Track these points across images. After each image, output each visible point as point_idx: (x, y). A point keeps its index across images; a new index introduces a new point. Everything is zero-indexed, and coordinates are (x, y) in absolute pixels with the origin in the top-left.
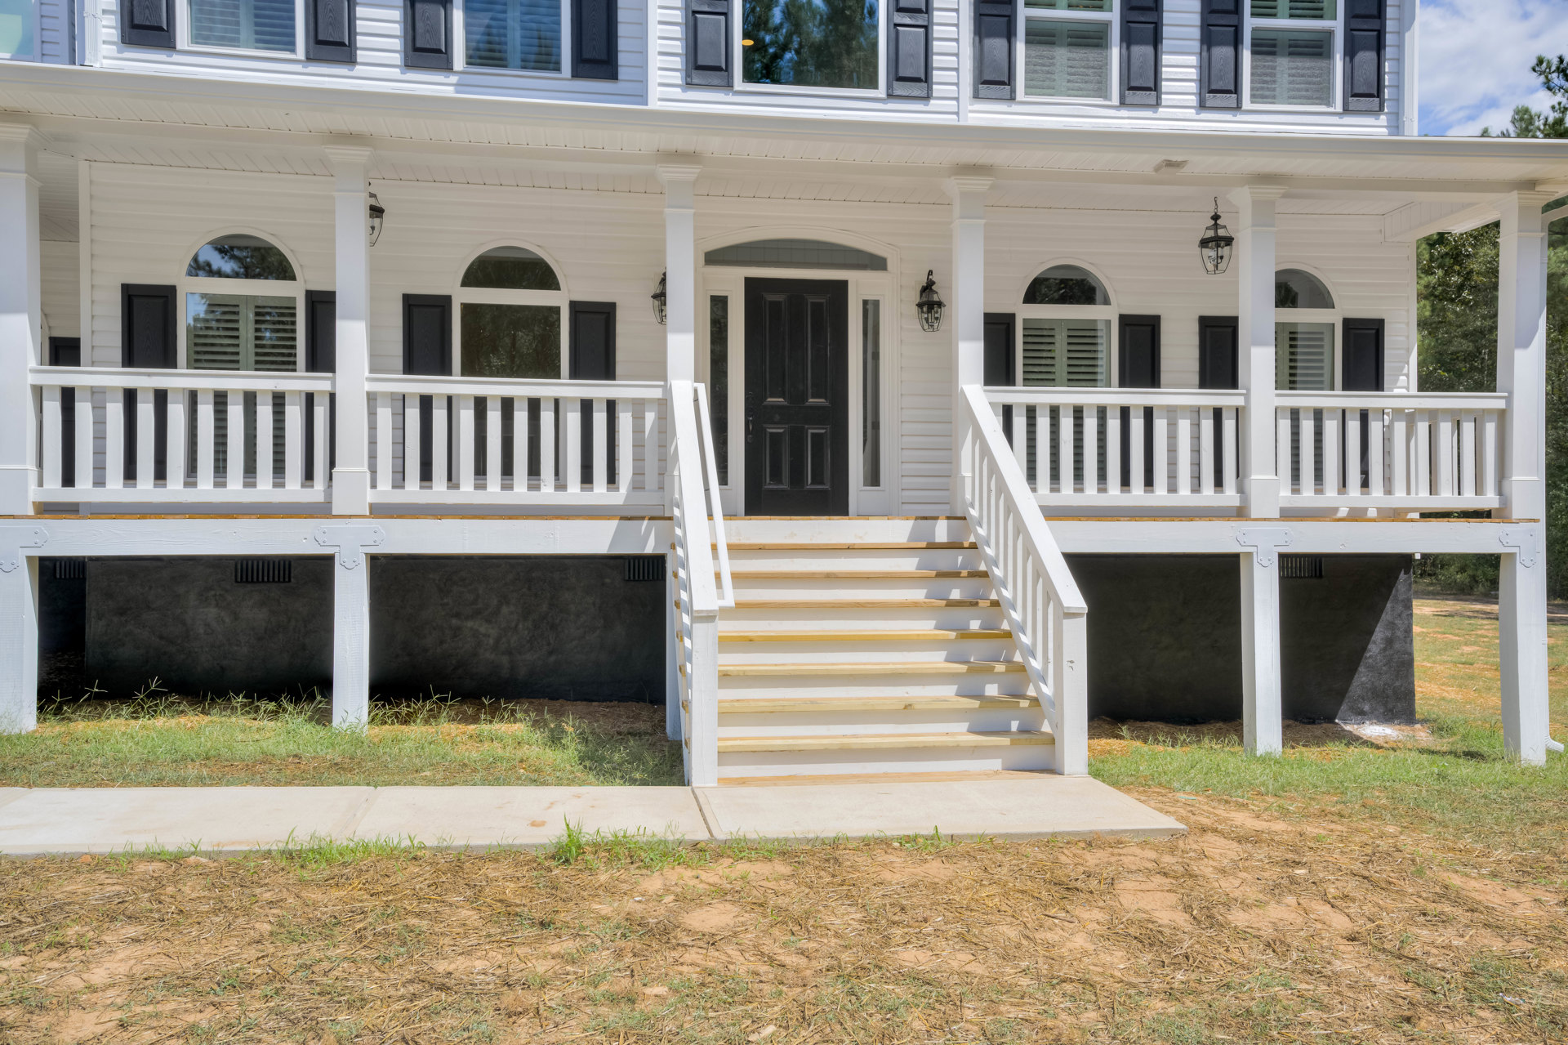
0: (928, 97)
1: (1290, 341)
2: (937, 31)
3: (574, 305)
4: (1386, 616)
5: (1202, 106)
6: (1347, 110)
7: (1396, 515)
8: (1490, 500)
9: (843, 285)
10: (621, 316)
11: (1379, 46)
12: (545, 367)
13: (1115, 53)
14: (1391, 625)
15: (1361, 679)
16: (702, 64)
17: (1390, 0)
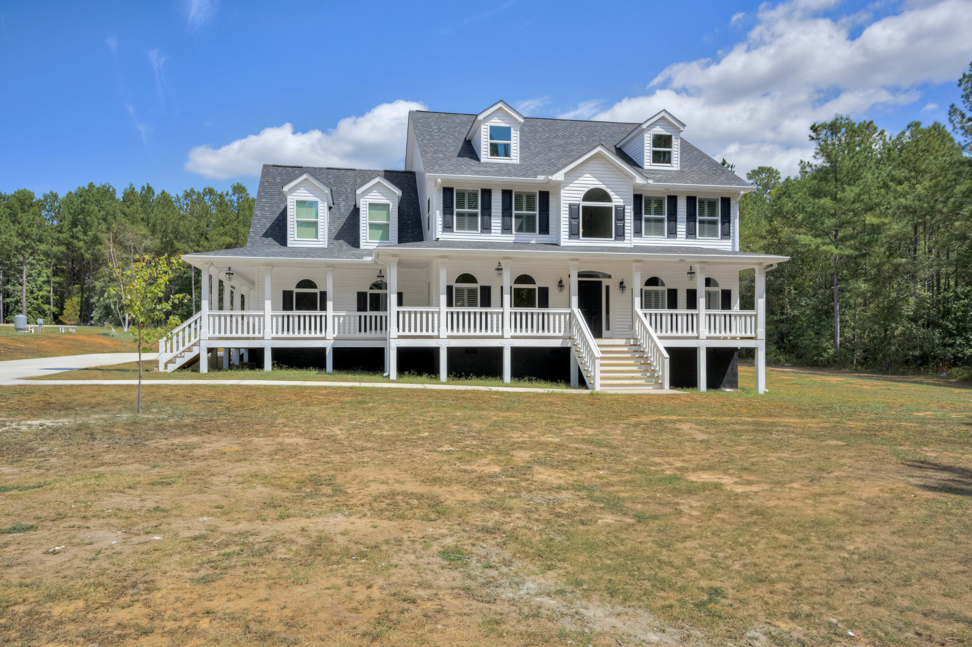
0: (624, 239)
1: (709, 295)
2: (626, 224)
3: (540, 288)
4: (732, 363)
5: (687, 238)
6: (722, 238)
7: (734, 338)
8: (753, 335)
9: (601, 282)
10: (550, 290)
11: (729, 222)
12: (532, 305)
13: (666, 224)
14: (733, 365)
15: (726, 378)
16: (573, 234)
17: (732, 212)
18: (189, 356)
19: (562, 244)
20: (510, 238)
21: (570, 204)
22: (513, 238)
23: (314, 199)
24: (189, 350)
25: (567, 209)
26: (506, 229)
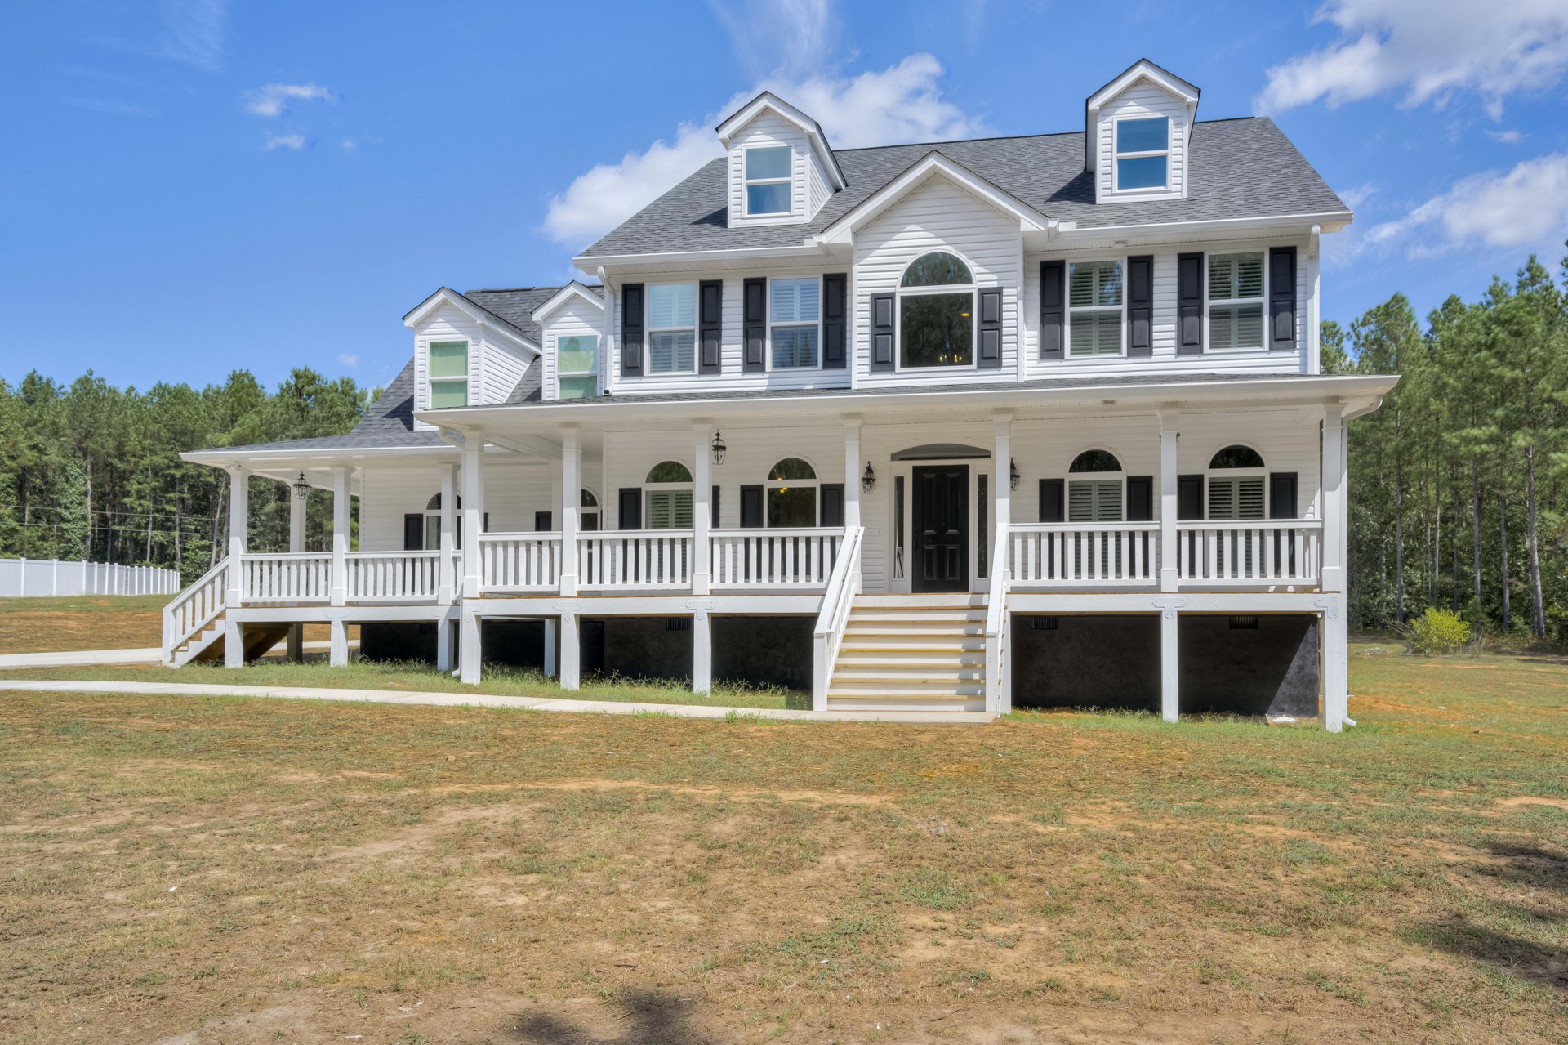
0: (1001, 365)
1: (1239, 488)
2: (1006, 332)
3: (824, 486)
4: (1299, 653)
5: (1179, 353)
6: (1272, 349)
9: (966, 467)
10: (847, 491)
11: (1292, 308)
13: (1124, 324)
14: (1303, 658)
15: (1284, 689)
16: (881, 363)
17: (1299, 281)
18: (209, 638)
19: (855, 386)
20: (758, 381)
21: (872, 295)
22: (766, 382)
23: (458, 337)
24: (210, 626)
25: (868, 306)
26: (753, 364)
